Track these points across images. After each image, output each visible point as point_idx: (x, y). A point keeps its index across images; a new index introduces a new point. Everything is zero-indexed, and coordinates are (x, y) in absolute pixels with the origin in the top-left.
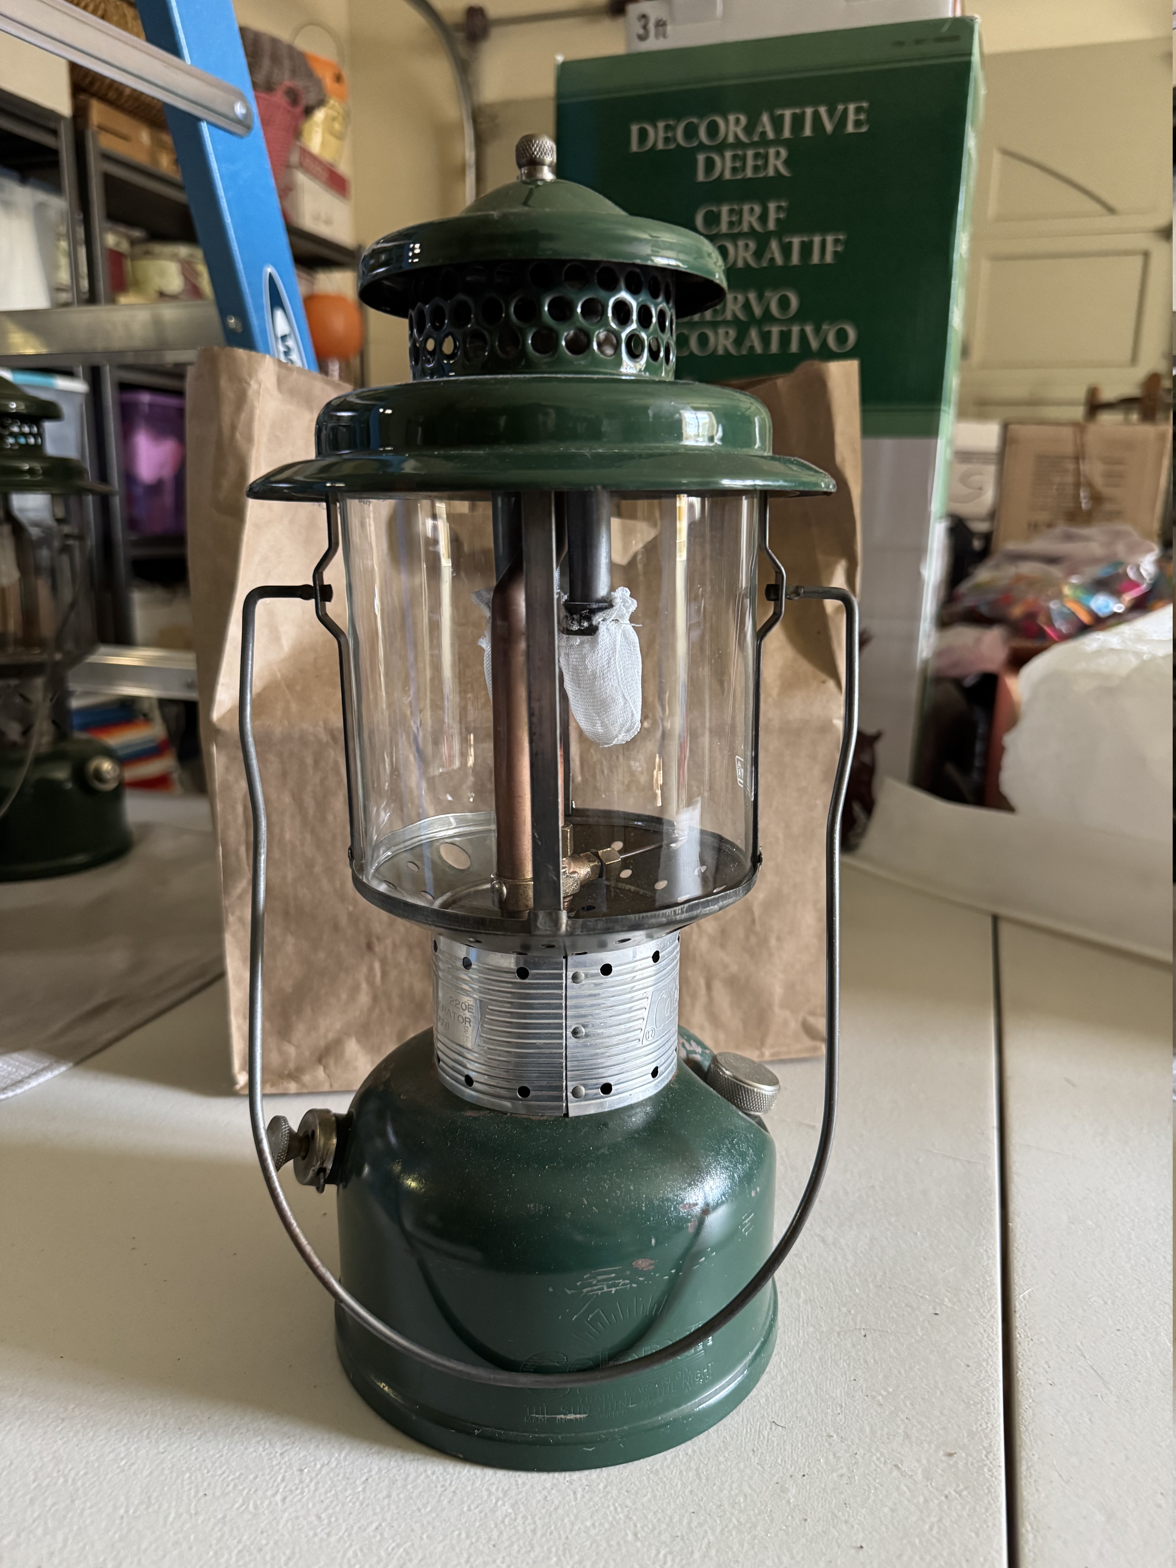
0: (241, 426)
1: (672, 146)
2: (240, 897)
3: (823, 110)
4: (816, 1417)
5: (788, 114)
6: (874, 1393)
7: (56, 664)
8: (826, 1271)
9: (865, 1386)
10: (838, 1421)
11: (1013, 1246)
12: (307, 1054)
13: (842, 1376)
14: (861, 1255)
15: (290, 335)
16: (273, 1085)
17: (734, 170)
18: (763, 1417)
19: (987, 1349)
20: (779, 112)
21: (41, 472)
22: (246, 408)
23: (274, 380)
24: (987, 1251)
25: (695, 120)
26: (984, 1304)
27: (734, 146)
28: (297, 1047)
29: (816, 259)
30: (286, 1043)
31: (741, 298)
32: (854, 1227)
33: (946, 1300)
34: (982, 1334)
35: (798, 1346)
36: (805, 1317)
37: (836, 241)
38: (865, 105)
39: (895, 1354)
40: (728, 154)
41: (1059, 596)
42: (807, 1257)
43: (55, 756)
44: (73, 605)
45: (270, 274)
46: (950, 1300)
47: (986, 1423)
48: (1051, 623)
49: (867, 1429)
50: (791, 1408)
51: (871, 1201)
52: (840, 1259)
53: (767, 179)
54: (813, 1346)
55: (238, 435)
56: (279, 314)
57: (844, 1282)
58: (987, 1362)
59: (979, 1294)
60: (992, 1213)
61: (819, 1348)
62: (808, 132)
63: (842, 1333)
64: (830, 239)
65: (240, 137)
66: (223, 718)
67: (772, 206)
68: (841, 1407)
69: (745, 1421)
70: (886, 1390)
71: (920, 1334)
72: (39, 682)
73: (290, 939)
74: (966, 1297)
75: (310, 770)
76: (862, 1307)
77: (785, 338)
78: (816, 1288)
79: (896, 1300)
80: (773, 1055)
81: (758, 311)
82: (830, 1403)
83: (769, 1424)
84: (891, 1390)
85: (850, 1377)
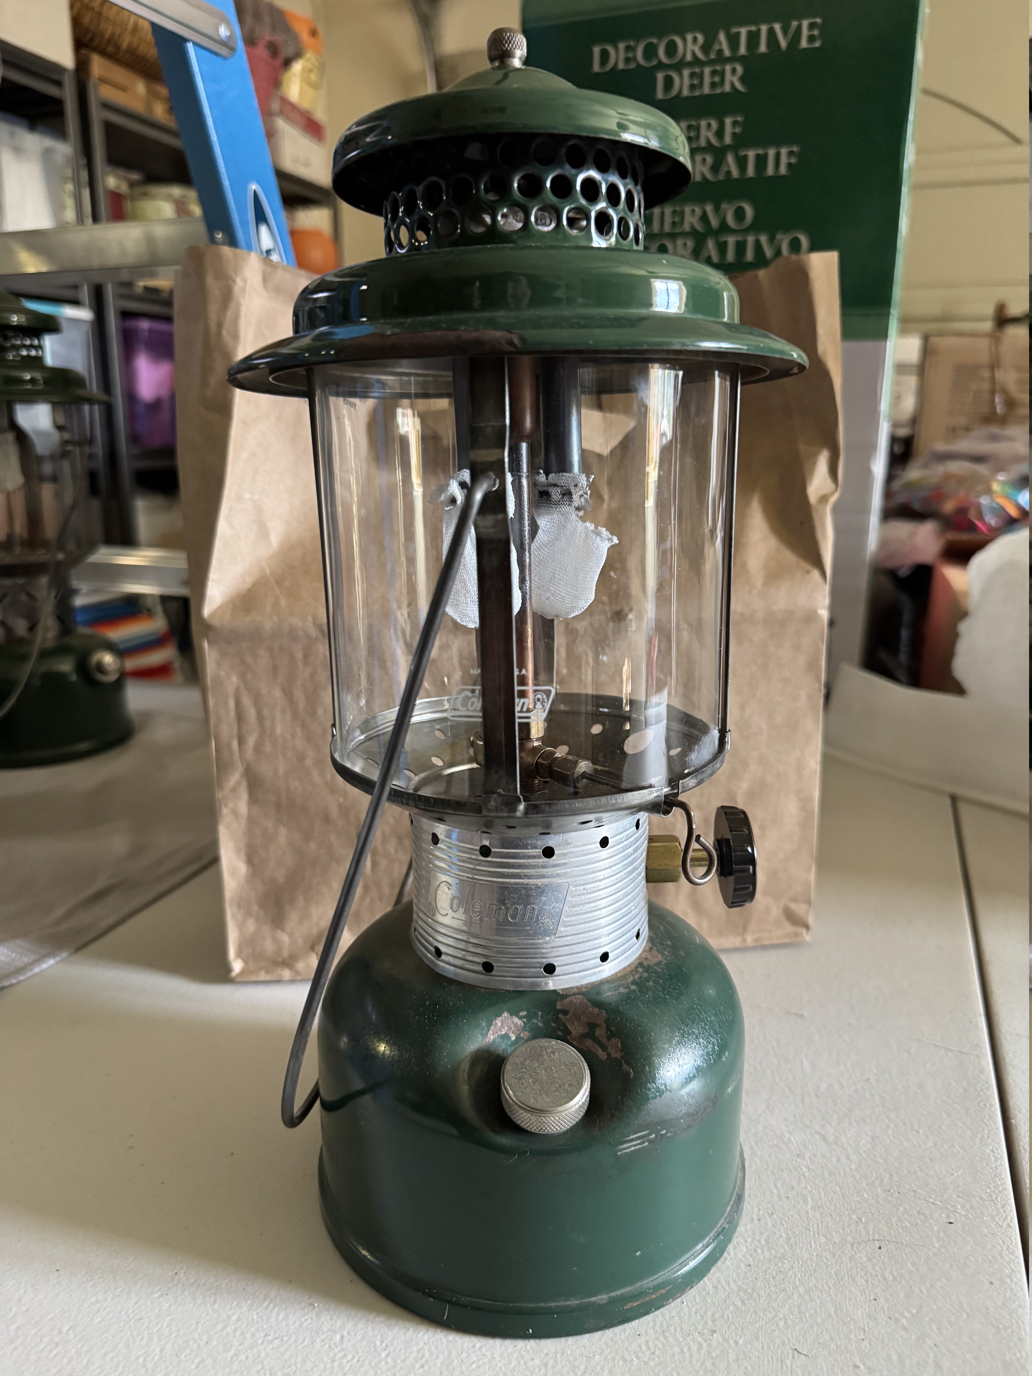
0: (227, 324)
1: (632, 66)
2: (234, 790)
3: (777, 27)
4: (839, 1343)
5: (743, 31)
6: (897, 1316)
7: (59, 564)
8: (831, 1173)
9: (886, 1307)
10: (863, 1347)
11: (1019, 1146)
12: (300, 942)
13: (862, 1295)
14: (864, 1155)
15: (274, 249)
16: (267, 972)
17: (692, 87)
18: (783, 1343)
19: (1009, 1263)
20: (734, 30)
21: (42, 382)
22: (232, 305)
23: (259, 277)
24: (993, 1152)
25: (654, 41)
26: (999, 1212)
27: (690, 64)
28: (291, 935)
29: (770, 171)
30: (279, 931)
31: (698, 211)
32: (854, 1124)
33: (959, 1206)
34: (1001, 1246)
35: (811, 1259)
36: (815, 1226)
37: (791, 153)
38: (818, 20)
39: (913, 1269)
40: (686, 73)
41: (989, 491)
42: (810, 1158)
43: (60, 650)
44: (73, 507)
45: (255, 191)
46: (963, 1207)
47: (1020, 1352)
48: (981, 517)
49: (895, 1358)
50: (811, 1332)
51: (868, 1095)
52: (843, 1159)
53: (723, 94)
54: (827, 1259)
55: (225, 333)
56: (263, 229)
57: (851, 1186)
58: (1011, 1279)
59: (993, 1201)
60: (993, 1109)
61: (834, 1261)
62: (763, 48)
63: (855, 1245)
64: (784, 151)
65: (225, 58)
66: (213, 614)
67: (728, 121)
68: (864, 1331)
69: (765, 1348)
70: (909, 1312)
71: (936, 1245)
72: (44, 580)
73: (283, 831)
74: (978, 1202)
75: (300, 665)
76: (873, 1214)
77: (741, 248)
78: (822, 1193)
79: (907, 1207)
80: (755, 940)
81: (714, 223)
82: (852, 1327)
83: (791, 1351)
84: (914, 1311)
85: (870, 1296)
